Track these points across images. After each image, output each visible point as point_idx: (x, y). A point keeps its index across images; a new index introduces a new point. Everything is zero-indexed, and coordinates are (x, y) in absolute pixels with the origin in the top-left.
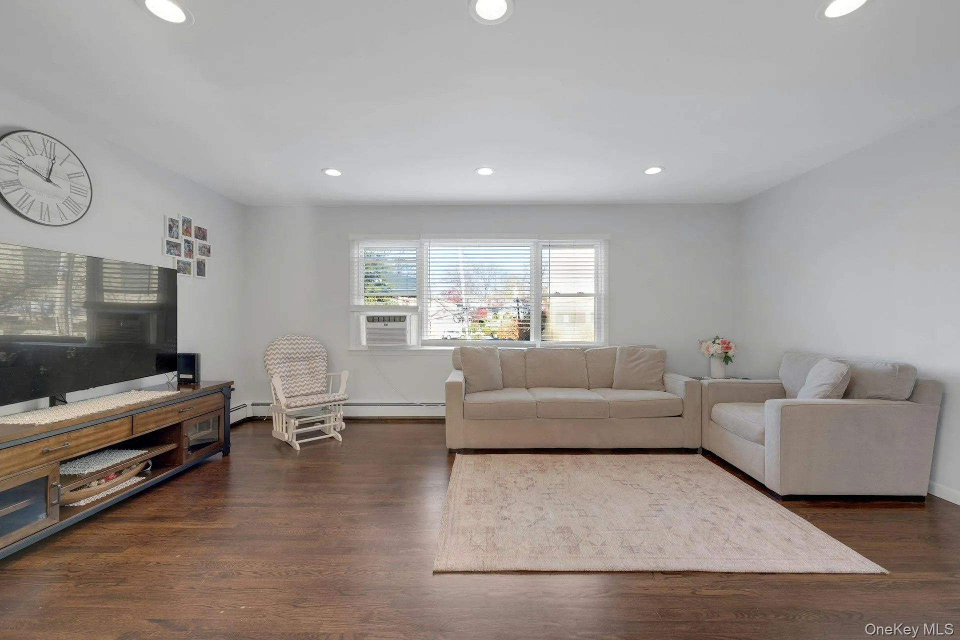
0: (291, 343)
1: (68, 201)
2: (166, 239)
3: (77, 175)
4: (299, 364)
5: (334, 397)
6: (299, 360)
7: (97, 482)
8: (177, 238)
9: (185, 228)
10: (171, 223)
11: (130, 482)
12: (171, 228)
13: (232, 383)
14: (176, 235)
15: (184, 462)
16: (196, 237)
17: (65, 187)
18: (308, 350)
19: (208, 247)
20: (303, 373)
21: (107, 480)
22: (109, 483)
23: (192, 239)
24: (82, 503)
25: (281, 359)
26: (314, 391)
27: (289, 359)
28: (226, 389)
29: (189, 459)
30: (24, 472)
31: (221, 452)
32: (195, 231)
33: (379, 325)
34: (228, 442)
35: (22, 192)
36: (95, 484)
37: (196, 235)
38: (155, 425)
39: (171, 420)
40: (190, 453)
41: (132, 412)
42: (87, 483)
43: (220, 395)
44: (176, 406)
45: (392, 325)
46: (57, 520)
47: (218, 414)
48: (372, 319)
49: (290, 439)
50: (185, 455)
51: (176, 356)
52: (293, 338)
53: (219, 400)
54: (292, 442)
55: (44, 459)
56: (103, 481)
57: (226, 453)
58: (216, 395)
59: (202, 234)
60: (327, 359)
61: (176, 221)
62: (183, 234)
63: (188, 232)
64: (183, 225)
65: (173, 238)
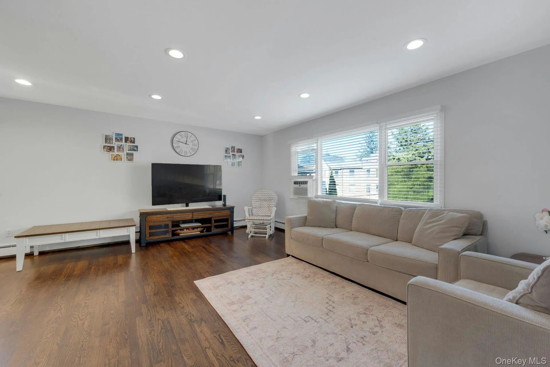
0: (262, 193)
1: (192, 149)
2: (224, 155)
3: (194, 140)
4: (265, 202)
6: (265, 200)
7: (186, 230)
8: (229, 154)
9: (232, 150)
10: (226, 149)
11: (197, 232)
12: (226, 151)
13: (234, 207)
14: (228, 153)
15: (213, 231)
17: (191, 145)
18: (268, 196)
19: (243, 155)
20: (265, 207)
22: (189, 231)
23: (236, 153)
24: (181, 235)
25: (257, 200)
26: (267, 215)
28: (232, 209)
29: (214, 231)
30: (163, 221)
31: (230, 232)
32: (237, 150)
33: (297, 186)
34: (232, 229)
35: (180, 149)
36: (185, 230)
37: (237, 152)
38: (201, 217)
39: (207, 216)
40: (215, 228)
41: (193, 211)
42: (182, 229)
43: (228, 211)
44: (209, 212)
45: (303, 186)
46: (171, 236)
47: (228, 217)
48: (295, 183)
49: (249, 233)
50: (213, 228)
51: (221, 195)
52: (263, 191)
53: (227, 213)
54: (249, 234)
55: (167, 219)
56: (188, 230)
57: (232, 233)
58: (226, 211)
59: (240, 151)
60: (277, 201)
61: (229, 148)
62: (232, 152)
63: (233, 151)
64: (231, 149)
65: (227, 154)
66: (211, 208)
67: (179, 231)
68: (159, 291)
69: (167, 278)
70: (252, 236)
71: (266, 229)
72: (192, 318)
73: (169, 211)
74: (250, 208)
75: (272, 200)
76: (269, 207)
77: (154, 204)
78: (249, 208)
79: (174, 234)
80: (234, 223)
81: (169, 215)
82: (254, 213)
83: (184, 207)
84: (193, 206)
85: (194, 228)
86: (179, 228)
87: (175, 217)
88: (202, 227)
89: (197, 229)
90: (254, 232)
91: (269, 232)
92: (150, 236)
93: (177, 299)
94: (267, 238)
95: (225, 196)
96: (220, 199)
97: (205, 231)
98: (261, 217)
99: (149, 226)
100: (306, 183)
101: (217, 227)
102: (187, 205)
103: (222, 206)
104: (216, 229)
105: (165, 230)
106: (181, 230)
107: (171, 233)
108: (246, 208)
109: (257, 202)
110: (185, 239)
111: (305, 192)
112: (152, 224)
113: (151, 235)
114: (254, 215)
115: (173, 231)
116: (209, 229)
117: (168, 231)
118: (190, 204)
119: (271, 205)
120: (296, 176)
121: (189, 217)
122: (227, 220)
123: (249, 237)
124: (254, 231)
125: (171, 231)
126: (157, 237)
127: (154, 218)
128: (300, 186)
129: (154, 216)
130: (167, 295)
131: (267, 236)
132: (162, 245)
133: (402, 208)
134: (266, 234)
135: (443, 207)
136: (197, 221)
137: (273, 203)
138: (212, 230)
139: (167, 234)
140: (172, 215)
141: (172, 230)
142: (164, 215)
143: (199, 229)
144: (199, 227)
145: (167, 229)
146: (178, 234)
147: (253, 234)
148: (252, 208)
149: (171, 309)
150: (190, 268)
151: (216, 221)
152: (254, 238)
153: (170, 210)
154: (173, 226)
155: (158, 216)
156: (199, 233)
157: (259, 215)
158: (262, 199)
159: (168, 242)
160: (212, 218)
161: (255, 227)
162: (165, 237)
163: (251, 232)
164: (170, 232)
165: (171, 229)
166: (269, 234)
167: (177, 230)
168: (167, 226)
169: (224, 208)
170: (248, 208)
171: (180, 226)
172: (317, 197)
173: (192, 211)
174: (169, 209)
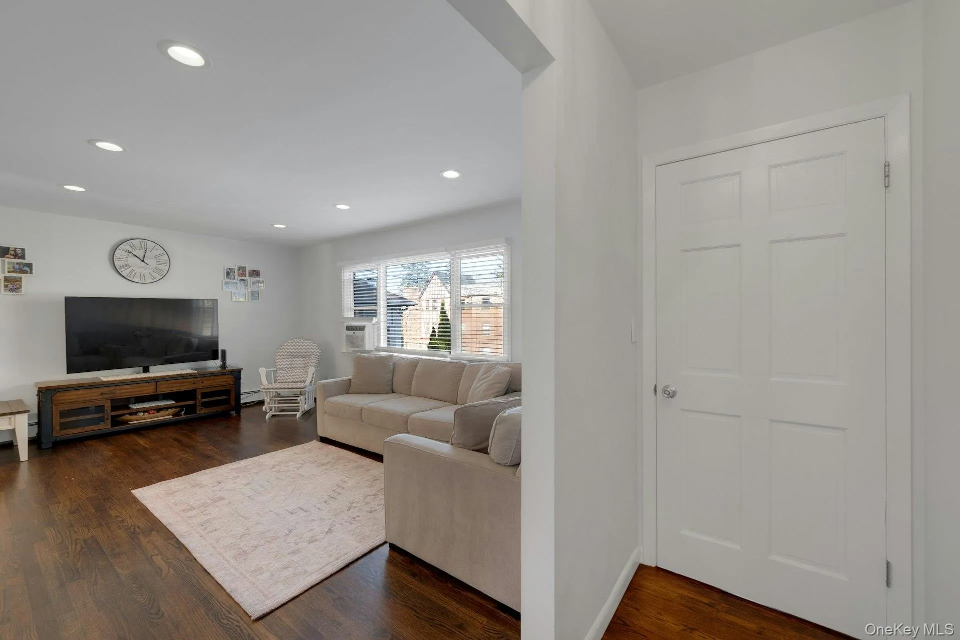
0: (294, 345)
1: (156, 270)
3: (160, 255)
4: (298, 360)
5: (292, 385)
6: (298, 356)
8: (234, 279)
10: (228, 271)
11: (166, 416)
12: (228, 274)
13: (242, 369)
14: (232, 277)
15: (198, 413)
16: (250, 276)
17: (154, 264)
18: (304, 350)
19: (261, 281)
20: (299, 367)
21: (149, 414)
22: (149, 416)
24: (132, 423)
25: (284, 356)
26: (301, 380)
27: (293, 356)
28: (236, 374)
29: (201, 411)
30: (90, 401)
31: (234, 412)
32: (249, 273)
33: (351, 333)
34: (239, 407)
35: (130, 269)
36: (141, 414)
37: (250, 275)
38: (174, 389)
39: (187, 387)
40: (203, 408)
41: (156, 380)
42: (136, 413)
43: (229, 376)
44: (190, 380)
45: (358, 333)
46: (110, 427)
47: (229, 387)
48: (349, 328)
49: (268, 411)
50: (198, 408)
51: (218, 350)
52: (296, 341)
53: (229, 379)
54: (268, 413)
55: (101, 397)
56: (146, 414)
57: (238, 413)
58: (226, 376)
59: (255, 273)
60: (319, 357)
61: (233, 269)
62: (239, 275)
63: (243, 274)
64: (239, 270)
65: (230, 279)
66: (195, 373)
67: (128, 417)
68: (80, 509)
69: (97, 490)
70: (274, 416)
71: (298, 403)
72: (137, 529)
73: (106, 382)
74: (271, 369)
75: (311, 356)
76: (306, 367)
77: (71, 369)
78: (268, 370)
79: (115, 421)
80: (242, 396)
81: (105, 390)
82: (279, 378)
83: (139, 373)
84: (158, 371)
85: (159, 410)
86: (129, 411)
87: (118, 392)
88: (176, 407)
89: (167, 410)
90: (276, 408)
91: (303, 408)
92: (61, 429)
93: (113, 513)
94: (298, 416)
95: (224, 352)
96: (215, 357)
97: (183, 413)
98: (292, 384)
99: (60, 411)
100: (362, 328)
101: (206, 405)
102: (146, 370)
103: (219, 369)
104: (205, 408)
105: (96, 416)
106: (130, 414)
107: (109, 421)
108: (263, 371)
109: (285, 360)
110: (140, 430)
111: (361, 341)
112: (66, 408)
113: (64, 426)
114: (279, 381)
115: (113, 417)
116: (191, 409)
117: (104, 417)
118: (152, 368)
119: (308, 364)
120: (351, 318)
121: (149, 390)
122: (227, 392)
123: (267, 417)
124: (278, 407)
125: (110, 419)
126: (80, 430)
127: (73, 395)
128: (354, 333)
129: (73, 393)
130: (94, 511)
131: (299, 414)
132: (89, 442)
133: (467, 363)
134: (298, 410)
135: (510, 360)
136: (166, 397)
137: (313, 360)
138: (198, 410)
139: (101, 423)
140: (113, 388)
141: (111, 416)
142: (94, 390)
143: (170, 411)
144: (171, 408)
145: (101, 415)
146: (126, 422)
147: (275, 412)
148: (275, 369)
149: (100, 525)
150: (144, 472)
151: (204, 395)
152: (277, 419)
153: (107, 380)
154: (114, 408)
155: (81, 392)
156: (171, 417)
157: (288, 381)
158: (293, 355)
159: (102, 437)
160: (198, 391)
161: (280, 401)
162: (96, 429)
163: (271, 410)
164: (108, 419)
165: (109, 412)
166: (303, 410)
167: (123, 415)
168: (100, 409)
169: (224, 371)
170: (266, 371)
171: (129, 408)
172: (378, 349)
173: (153, 381)
174: (105, 379)
